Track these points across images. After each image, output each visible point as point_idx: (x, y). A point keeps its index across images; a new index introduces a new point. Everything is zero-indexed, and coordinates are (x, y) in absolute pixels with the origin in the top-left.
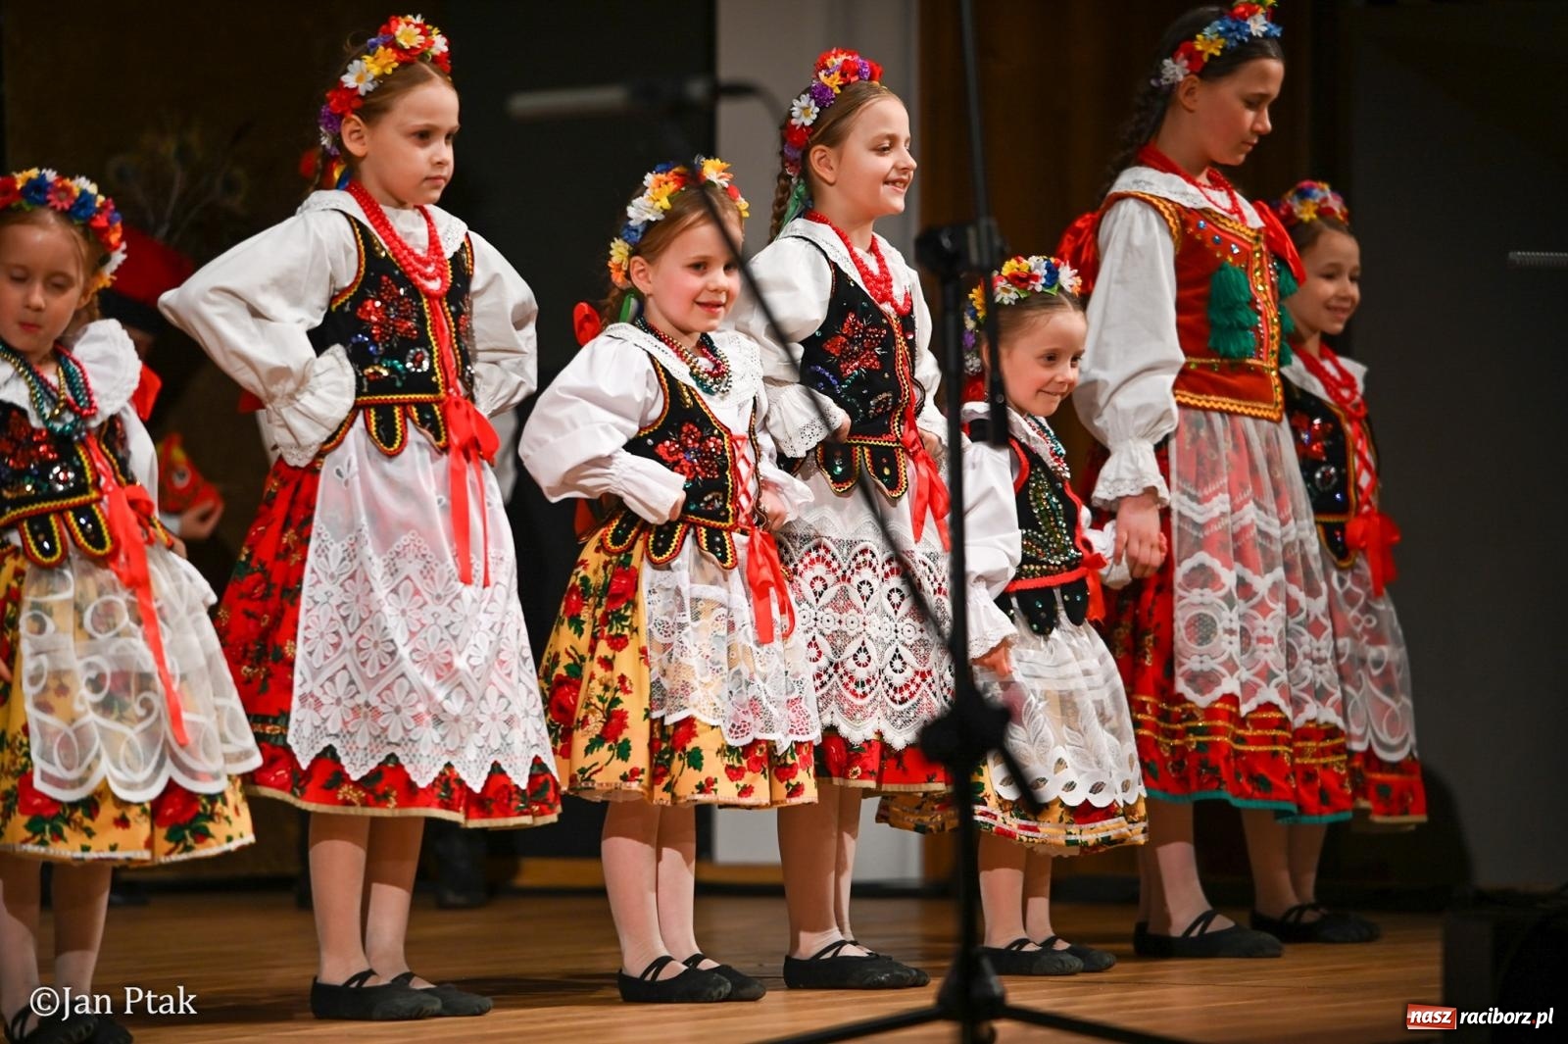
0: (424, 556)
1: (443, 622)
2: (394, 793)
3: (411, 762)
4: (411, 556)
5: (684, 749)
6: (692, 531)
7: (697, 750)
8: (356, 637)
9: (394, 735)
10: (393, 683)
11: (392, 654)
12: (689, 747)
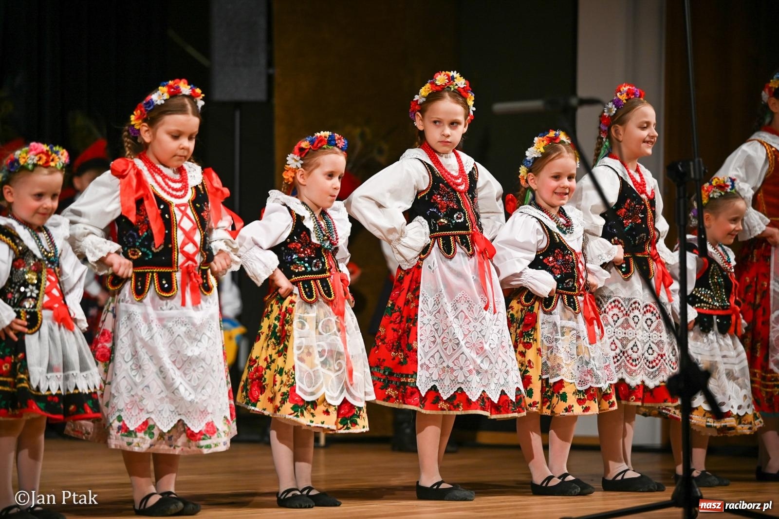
0: (468, 301)
1: (478, 330)
2: (462, 404)
3: (468, 391)
4: (463, 302)
5: (559, 393)
6: (561, 297)
7: (565, 393)
8: (441, 338)
9: (461, 378)
10: (459, 356)
11: (458, 344)
12: (561, 392)
